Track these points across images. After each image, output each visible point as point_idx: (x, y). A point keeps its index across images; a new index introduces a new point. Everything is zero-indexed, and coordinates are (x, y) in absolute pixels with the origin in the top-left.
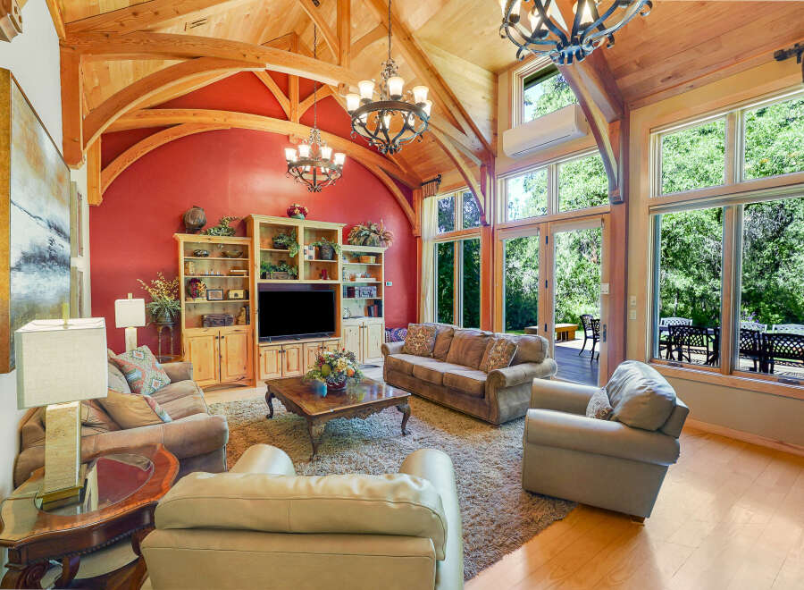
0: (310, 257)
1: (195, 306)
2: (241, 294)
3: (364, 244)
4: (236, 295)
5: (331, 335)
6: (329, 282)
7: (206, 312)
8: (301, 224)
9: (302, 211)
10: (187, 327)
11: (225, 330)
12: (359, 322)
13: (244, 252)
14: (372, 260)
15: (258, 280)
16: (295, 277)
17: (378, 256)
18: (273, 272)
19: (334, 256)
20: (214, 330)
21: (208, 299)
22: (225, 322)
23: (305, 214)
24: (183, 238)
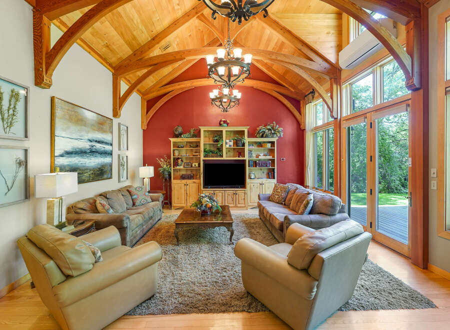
0: (230, 146)
1: (180, 170)
2: (197, 164)
3: (262, 137)
4: (195, 165)
5: (241, 187)
6: (241, 158)
7: (183, 173)
8: (224, 129)
9: (225, 122)
10: (174, 179)
11: (189, 181)
12: (260, 181)
13: (197, 145)
14: (269, 146)
15: (202, 158)
16: (222, 156)
17: (273, 143)
18: (211, 154)
19: (244, 145)
20: (184, 181)
21: (184, 167)
22: (190, 177)
23: (228, 124)
24: (172, 140)
